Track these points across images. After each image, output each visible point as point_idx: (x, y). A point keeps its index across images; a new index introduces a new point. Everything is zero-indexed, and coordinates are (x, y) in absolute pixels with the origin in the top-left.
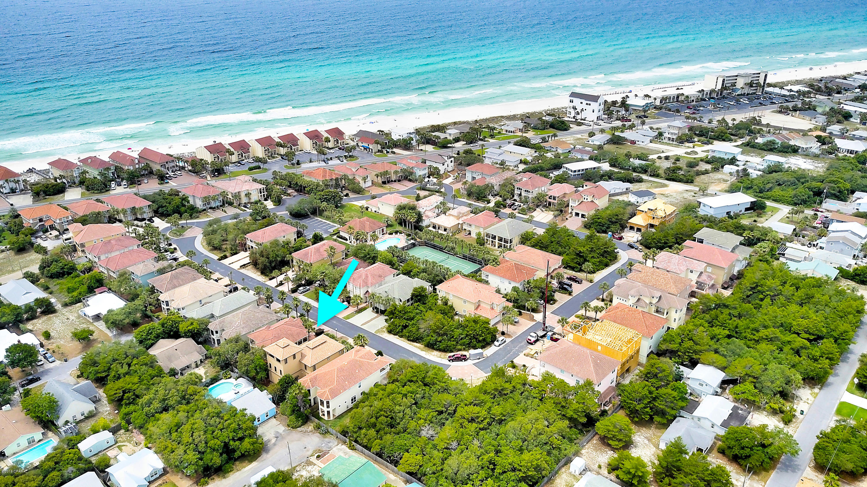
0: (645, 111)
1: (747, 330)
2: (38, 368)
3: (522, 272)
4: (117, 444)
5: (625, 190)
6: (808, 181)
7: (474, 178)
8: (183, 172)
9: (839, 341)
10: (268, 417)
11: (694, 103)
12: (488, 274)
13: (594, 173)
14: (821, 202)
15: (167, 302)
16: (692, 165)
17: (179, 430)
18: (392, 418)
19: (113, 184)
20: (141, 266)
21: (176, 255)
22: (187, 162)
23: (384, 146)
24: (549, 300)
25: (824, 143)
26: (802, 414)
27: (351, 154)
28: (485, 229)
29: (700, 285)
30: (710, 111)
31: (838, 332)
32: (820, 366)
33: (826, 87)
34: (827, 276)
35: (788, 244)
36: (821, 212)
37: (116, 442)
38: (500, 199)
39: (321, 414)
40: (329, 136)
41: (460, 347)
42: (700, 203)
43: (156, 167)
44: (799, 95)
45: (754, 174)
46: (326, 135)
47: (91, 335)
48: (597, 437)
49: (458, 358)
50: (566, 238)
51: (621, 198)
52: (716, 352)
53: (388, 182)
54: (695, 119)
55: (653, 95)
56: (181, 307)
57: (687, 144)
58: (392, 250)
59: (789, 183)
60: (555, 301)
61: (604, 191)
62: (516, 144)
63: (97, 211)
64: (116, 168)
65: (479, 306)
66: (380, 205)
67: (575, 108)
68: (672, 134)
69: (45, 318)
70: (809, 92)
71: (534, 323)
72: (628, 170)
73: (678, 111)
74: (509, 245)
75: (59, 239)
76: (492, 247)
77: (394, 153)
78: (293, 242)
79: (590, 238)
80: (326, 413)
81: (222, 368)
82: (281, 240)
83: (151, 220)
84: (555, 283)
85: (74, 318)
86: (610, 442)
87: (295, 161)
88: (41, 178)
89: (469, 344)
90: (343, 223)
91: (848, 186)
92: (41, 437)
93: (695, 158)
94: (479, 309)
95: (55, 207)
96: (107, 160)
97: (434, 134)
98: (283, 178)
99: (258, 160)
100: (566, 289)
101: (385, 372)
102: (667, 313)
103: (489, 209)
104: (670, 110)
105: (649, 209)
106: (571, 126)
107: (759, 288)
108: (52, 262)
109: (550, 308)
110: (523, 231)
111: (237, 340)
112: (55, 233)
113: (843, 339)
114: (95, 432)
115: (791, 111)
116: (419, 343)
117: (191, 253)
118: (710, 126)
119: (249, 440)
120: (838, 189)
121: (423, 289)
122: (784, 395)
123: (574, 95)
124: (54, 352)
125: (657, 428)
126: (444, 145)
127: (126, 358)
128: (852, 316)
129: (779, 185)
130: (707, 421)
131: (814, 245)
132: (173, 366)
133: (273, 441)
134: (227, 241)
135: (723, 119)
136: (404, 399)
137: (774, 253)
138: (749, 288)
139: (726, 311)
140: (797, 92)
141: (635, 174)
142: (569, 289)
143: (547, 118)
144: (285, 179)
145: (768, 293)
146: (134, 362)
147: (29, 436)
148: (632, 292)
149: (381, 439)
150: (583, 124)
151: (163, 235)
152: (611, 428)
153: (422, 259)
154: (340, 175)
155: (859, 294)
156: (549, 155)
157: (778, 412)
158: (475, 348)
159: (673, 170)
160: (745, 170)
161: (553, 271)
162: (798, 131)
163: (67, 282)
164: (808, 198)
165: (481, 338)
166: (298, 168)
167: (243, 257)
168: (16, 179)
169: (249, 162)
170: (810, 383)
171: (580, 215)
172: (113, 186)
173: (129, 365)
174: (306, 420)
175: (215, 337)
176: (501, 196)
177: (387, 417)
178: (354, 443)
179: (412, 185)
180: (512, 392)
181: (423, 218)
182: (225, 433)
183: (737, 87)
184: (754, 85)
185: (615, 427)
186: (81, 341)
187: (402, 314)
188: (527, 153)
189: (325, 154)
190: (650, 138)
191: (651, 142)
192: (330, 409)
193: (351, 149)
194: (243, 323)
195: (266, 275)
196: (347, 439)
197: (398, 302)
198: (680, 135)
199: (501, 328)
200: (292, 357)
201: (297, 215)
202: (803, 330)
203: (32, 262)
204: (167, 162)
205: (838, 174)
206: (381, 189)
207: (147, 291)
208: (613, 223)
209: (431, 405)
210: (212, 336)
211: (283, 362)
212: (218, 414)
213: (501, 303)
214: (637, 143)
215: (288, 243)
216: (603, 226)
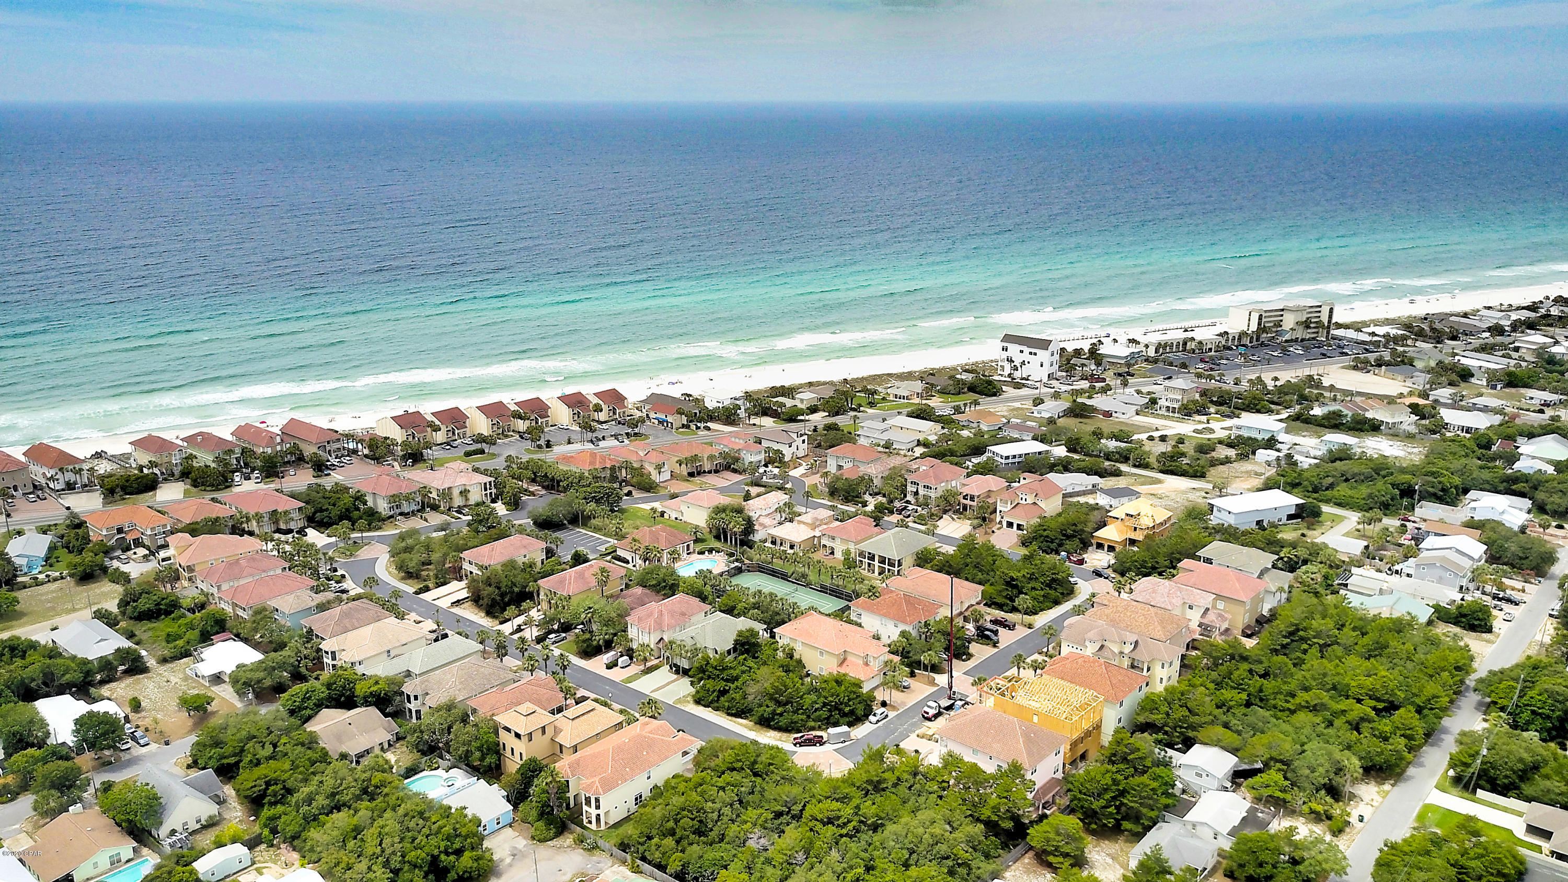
0: (1129, 365)
1: (1279, 696)
2: (122, 754)
3: (916, 608)
4: (255, 866)
5: (1090, 487)
6: (1392, 474)
7: (840, 467)
8: (354, 459)
9: (1426, 711)
10: (500, 825)
11: (1213, 353)
12: (860, 611)
13: (1038, 460)
14: (1412, 508)
15: (333, 653)
16: (1203, 449)
17: (359, 837)
18: (701, 821)
19: (237, 477)
20: (290, 598)
21: (345, 585)
22: (361, 441)
23: (692, 418)
24: (959, 652)
25: (1423, 417)
26: (1361, 821)
27: (636, 430)
28: (856, 543)
29: (1205, 628)
30: (1239, 366)
31: (1424, 699)
32: (1390, 747)
33: (1433, 329)
34: (1409, 613)
35: (1354, 570)
36: (1414, 522)
37: (253, 863)
38: (884, 500)
39: (585, 821)
40: (601, 403)
41: (812, 724)
42: (1212, 506)
43: (309, 450)
44: (1388, 342)
45: (1305, 462)
46: (595, 400)
47: (208, 704)
48: (1031, 854)
49: (810, 740)
50: (990, 559)
51: (1082, 500)
52: (1226, 726)
53: (699, 473)
54: (1211, 377)
55: (1143, 340)
56: (357, 659)
57: (1197, 418)
58: (703, 575)
59: (1362, 478)
60: (970, 656)
61: (1055, 488)
62: (910, 415)
63: (214, 516)
64: (244, 451)
65: (845, 659)
66: (683, 508)
67: (1010, 360)
68: (1172, 400)
69: (130, 680)
70: (1404, 338)
71: (936, 688)
72: (1099, 456)
73: (1184, 366)
74: (896, 569)
75: (148, 561)
76: (870, 574)
77: (708, 429)
78: (539, 564)
79: (1027, 559)
80: (594, 820)
81: (424, 753)
82: (520, 560)
83: (302, 532)
84: (971, 628)
85: (177, 680)
86: (1051, 859)
87: (542, 442)
88: (115, 466)
89: (828, 718)
90: (620, 536)
91: (1457, 480)
92: (131, 855)
93: (1209, 439)
94: (845, 664)
95: (144, 508)
96: (230, 438)
97: (775, 400)
98: (525, 466)
99: (480, 439)
100: (988, 637)
101: (690, 757)
102: (1148, 670)
103: (865, 514)
104: (1171, 364)
105: (1127, 515)
106: (1004, 388)
107: (1301, 633)
108: (141, 594)
109: (960, 668)
110: (919, 548)
111: (450, 707)
112: (142, 552)
113: (1432, 709)
114: (220, 845)
115: (1372, 366)
116: (746, 718)
117: (372, 581)
118: (1235, 389)
119: (470, 854)
120: (1440, 486)
121: (753, 633)
122: (1334, 792)
123: (1008, 338)
124: (147, 730)
125: (1127, 841)
126: (792, 418)
127: (269, 735)
128: (1447, 673)
129: (1347, 480)
130: (1206, 829)
131: (1397, 572)
132: (344, 749)
133: (508, 860)
134: (430, 564)
135: (1259, 378)
136: (721, 793)
137: (1330, 582)
138: (1284, 633)
139: (1245, 666)
140: (1384, 336)
141: (1107, 463)
142: (995, 638)
143: (964, 376)
144: (527, 469)
145: (1315, 640)
146: (283, 741)
147: (113, 851)
148: (1090, 635)
149: (683, 851)
150: (1024, 385)
151: (324, 554)
152: (1052, 835)
153: (752, 590)
154: (618, 461)
155: (1462, 644)
156: (965, 433)
157: (1324, 818)
158: (836, 724)
159: (1172, 457)
160: (1289, 456)
161: (966, 610)
162: (1381, 398)
163: (164, 626)
164: (1392, 499)
165: (847, 709)
166: (548, 452)
167: (457, 589)
168: (77, 467)
169: (465, 443)
170: (1379, 777)
171: (1015, 526)
172: (237, 479)
173: (275, 746)
174: (561, 829)
175: (413, 706)
176: (884, 496)
177: (693, 819)
178: (639, 862)
179: (737, 478)
180: (895, 785)
181: (756, 527)
182: (433, 841)
183: (1283, 328)
184: (1312, 325)
185: (1058, 834)
186: (192, 713)
187: (718, 672)
188: (930, 430)
189: (593, 430)
190: (1135, 408)
191: (1137, 414)
192: (601, 812)
193: (637, 422)
194: (461, 683)
195: (494, 617)
196: (628, 857)
197: (711, 654)
198: (1185, 402)
199: (880, 695)
200: (540, 731)
201: (546, 524)
202: (1367, 694)
203: (105, 595)
204: (328, 443)
205: (1441, 463)
206: (686, 484)
207: (301, 636)
208: (1069, 537)
209: (763, 804)
210: (408, 705)
211: (525, 739)
212: (421, 814)
213: (880, 655)
214: (1114, 414)
215: (531, 565)
216: (1052, 542)
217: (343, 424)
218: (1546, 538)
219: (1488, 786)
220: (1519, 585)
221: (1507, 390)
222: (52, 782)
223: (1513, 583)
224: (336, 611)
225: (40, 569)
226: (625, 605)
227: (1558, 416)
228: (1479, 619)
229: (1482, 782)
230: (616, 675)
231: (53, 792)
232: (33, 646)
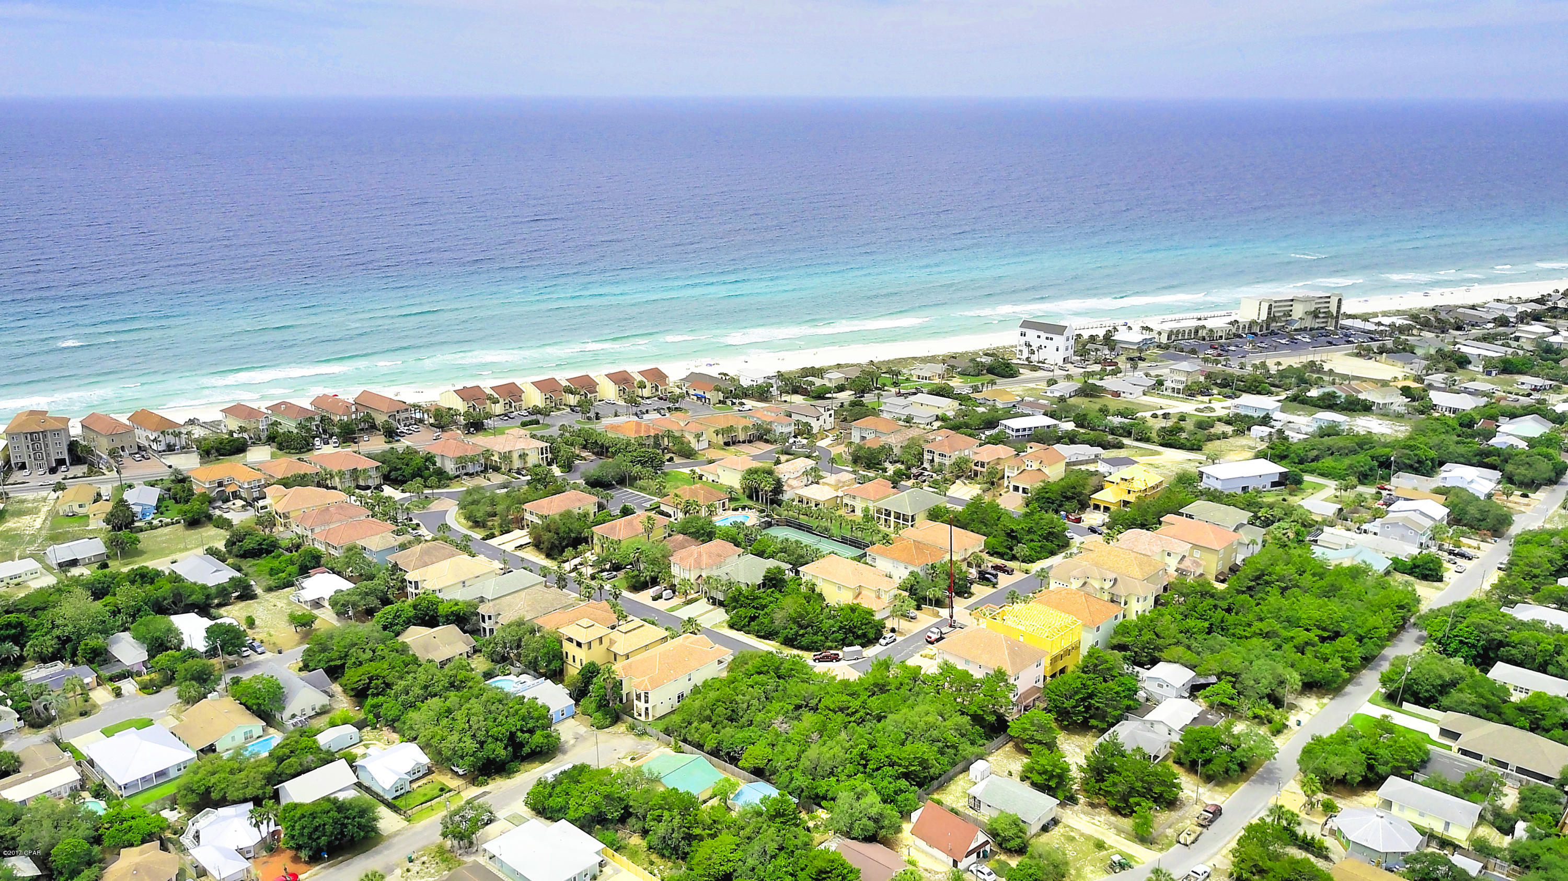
0: (1140, 350)
1: (1238, 626)
2: (243, 660)
3: (924, 553)
4: (364, 742)
5: (1093, 457)
6: (1374, 448)
7: (863, 438)
8: (421, 427)
9: (1366, 640)
10: (565, 715)
11: (1223, 340)
12: (874, 556)
13: (1046, 432)
14: (1389, 478)
15: (416, 583)
16: (1203, 425)
17: (450, 716)
18: (733, 711)
19: (317, 442)
20: (375, 539)
21: (420, 532)
22: (428, 411)
23: (729, 394)
24: (961, 589)
25: (1413, 400)
26: (1298, 724)
27: (677, 405)
28: (875, 502)
29: (1181, 572)
30: (1245, 352)
31: (1365, 629)
32: (1328, 666)
33: (1437, 319)
34: (1365, 562)
35: (1326, 529)
36: (1388, 489)
37: (362, 740)
38: (903, 467)
39: (636, 715)
40: (645, 380)
41: (829, 643)
42: (1201, 473)
43: (380, 419)
44: (1393, 331)
45: (1294, 437)
46: (639, 378)
47: (312, 622)
48: (1011, 742)
49: (827, 657)
50: (995, 515)
51: (1083, 468)
52: (1189, 648)
53: (734, 443)
54: (1218, 362)
55: (1156, 327)
56: (437, 588)
57: (1200, 398)
58: (738, 526)
59: (1347, 451)
60: (971, 594)
61: (1061, 457)
62: (930, 393)
63: (302, 473)
64: (322, 419)
65: (859, 593)
66: (720, 472)
67: (1028, 345)
68: (1177, 382)
69: (243, 604)
70: (1410, 328)
71: (939, 620)
72: (1105, 431)
73: (1193, 351)
74: (910, 524)
75: (247, 509)
76: (886, 527)
77: (743, 404)
78: (592, 515)
79: (1028, 515)
80: (643, 712)
81: (498, 662)
82: (576, 511)
83: (378, 488)
84: (973, 573)
85: (283, 604)
86: (1027, 745)
87: (592, 415)
88: (208, 432)
89: (843, 640)
90: (662, 493)
91: (1433, 454)
92: (260, 732)
93: (1209, 417)
94: (859, 596)
95: (240, 465)
96: (309, 407)
97: (805, 379)
98: (577, 434)
99: (536, 411)
100: (988, 580)
101: (725, 665)
102: (1126, 604)
103: (884, 478)
104: (1179, 350)
105: (1123, 479)
106: (1021, 371)
107: (1266, 577)
108: (244, 536)
109: (960, 604)
110: (932, 505)
111: (519, 623)
112: (239, 503)
113: (1373, 638)
114: (333, 725)
115: (1375, 353)
116: (773, 639)
117: (443, 527)
118: (1239, 372)
119: (541, 733)
120: (1416, 459)
121: (780, 571)
122: (1277, 702)
123: (1027, 324)
124: (262, 642)
125: (1092, 733)
126: (820, 395)
127: (368, 643)
128: (1389, 610)
129: (1332, 453)
130: (1162, 726)
131: (1365, 532)
132: (431, 657)
133: (572, 742)
134: (494, 515)
135: (1264, 363)
136: (750, 689)
137: (1301, 538)
138: (1251, 577)
139: (1211, 601)
140: (1390, 326)
141: (1110, 437)
142: (994, 580)
143: (984, 359)
144: (579, 436)
145: (1278, 583)
146: (380, 648)
147: (246, 729)
148: (1075, 572)
149: (717, 733)
150: (1040, 368)
151: (402, 505)
152: (1027, 726)
153: (780, 539)
154: (661, 431)
156: (981, 410)
157: (1266, 720)
158: (851, 645)
159: (1171, 431)
160: (1280, 432)
161: (970, 556)
162: (1376, 381)
163: (265, 563)
164: (1371, 470)
165: (860, 632)
166: (598, 422)
167: (520, 536)
168: (177, 431)
169: (521, 415)
170: (1318, 691)
171: (1021, 490)
172: (318, 443)
173: (374, 651)
174: (616, 719)
175: (487, 625)
176: (903, 463)
177: (726, 709)
178: (681, 743)
179: (769, 447)
180: (898, 689)
181: (785, 488)
182: (511, 720)
183: (1293, 317)
184: (1321, 315)
185: (1033, 725)
186: (299, 629)
187: (749, 602)
188: (949, 407)
189: (637, 404)
190: (1142, 388)
191: (1144, 394)
192: (649, 705)
193: (678, 398)
194: (528, 605)
195: (553, 559)
196: (672, 739)
197: (744, 587)
198: (1189, 383)
199: (889, 624)
200: (598, 641)
201: (596, 483)
202: (1315, 625)
203: (212, 538)
204: (398, 412)
205: (1422, 439)
206: (722, 452)
207: (387, 569)
208: (1068, 499)
209: (785, 698)
210: (483, 625)
211: (585, 647)
212: (500, 701)
213: (890, 589)
214: (1122, 395)
215: (586, 515)
216: (1053, 503)
217: (409, 395)
218: (1509, 504)
219: (1412, 699)
220: (1474, 543)
221: (1502, 376)
222: (192, 675)
223: (1469, 544)
224: (417, 548)
225: (152, 516)
226: (669, 547)
227: (1545, 400)
228: (1430, 570)
229: (1407, 696)
230: (661, 605)
231: (194, 683)
232: (158, 574)
